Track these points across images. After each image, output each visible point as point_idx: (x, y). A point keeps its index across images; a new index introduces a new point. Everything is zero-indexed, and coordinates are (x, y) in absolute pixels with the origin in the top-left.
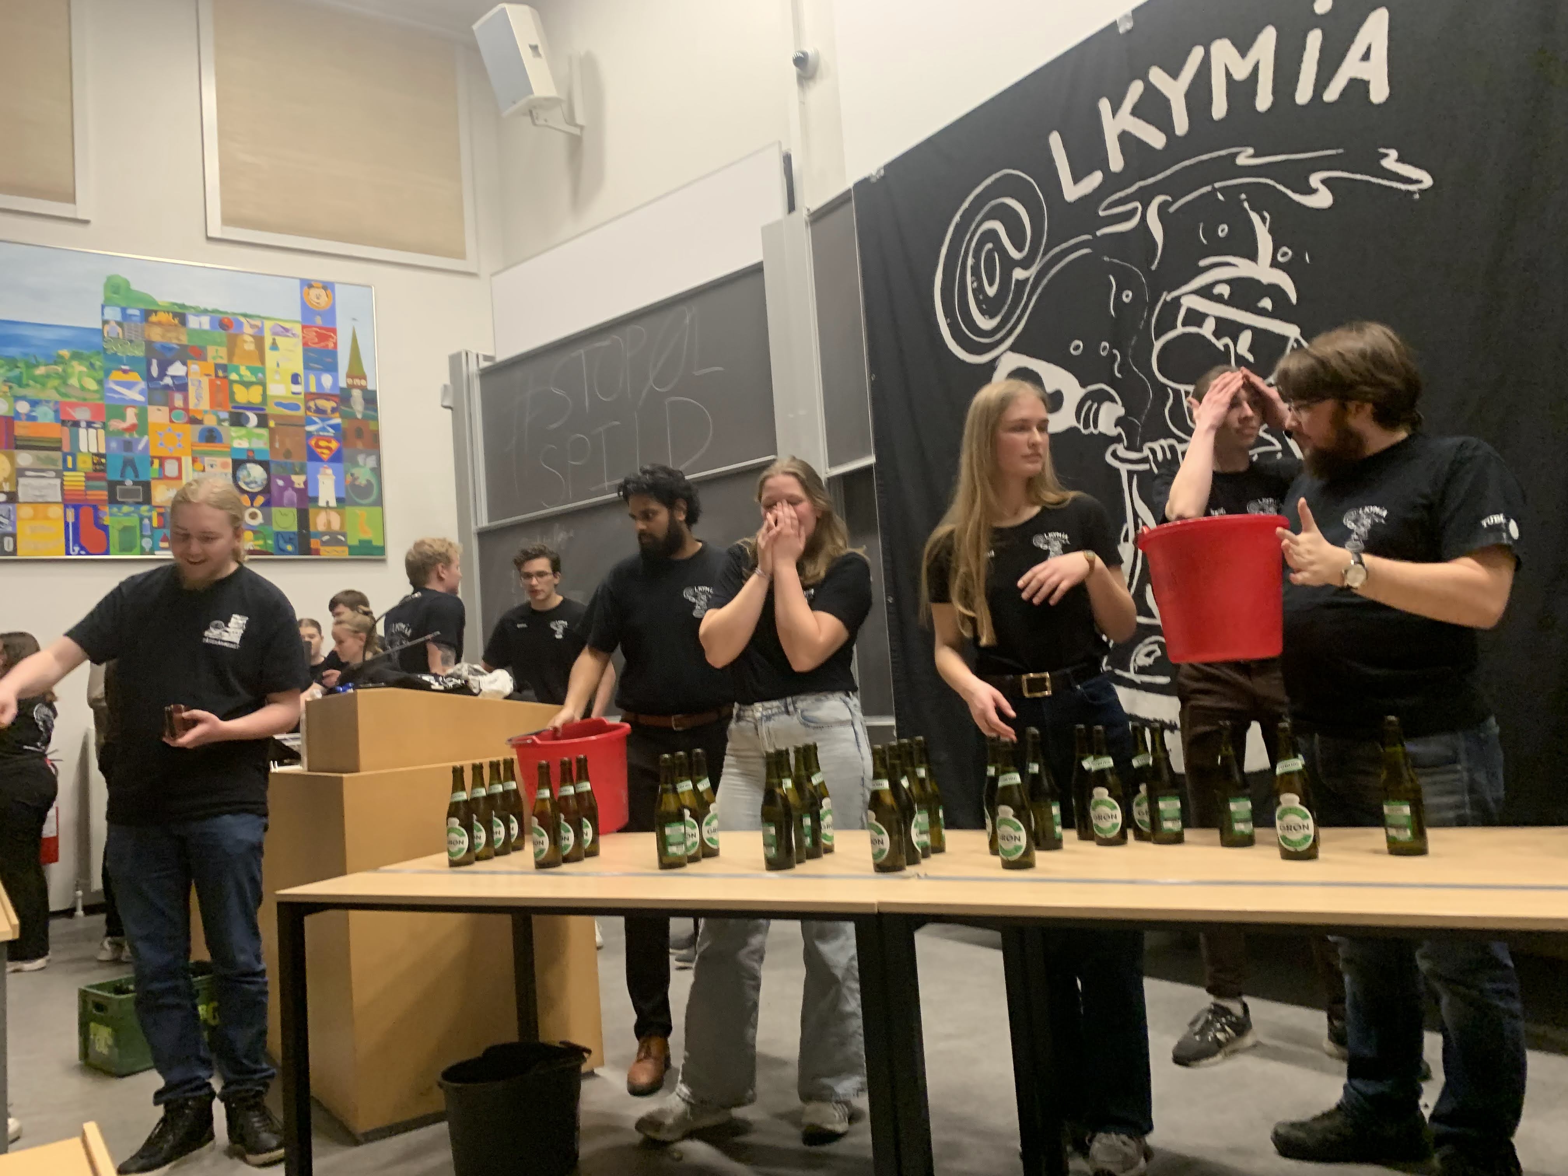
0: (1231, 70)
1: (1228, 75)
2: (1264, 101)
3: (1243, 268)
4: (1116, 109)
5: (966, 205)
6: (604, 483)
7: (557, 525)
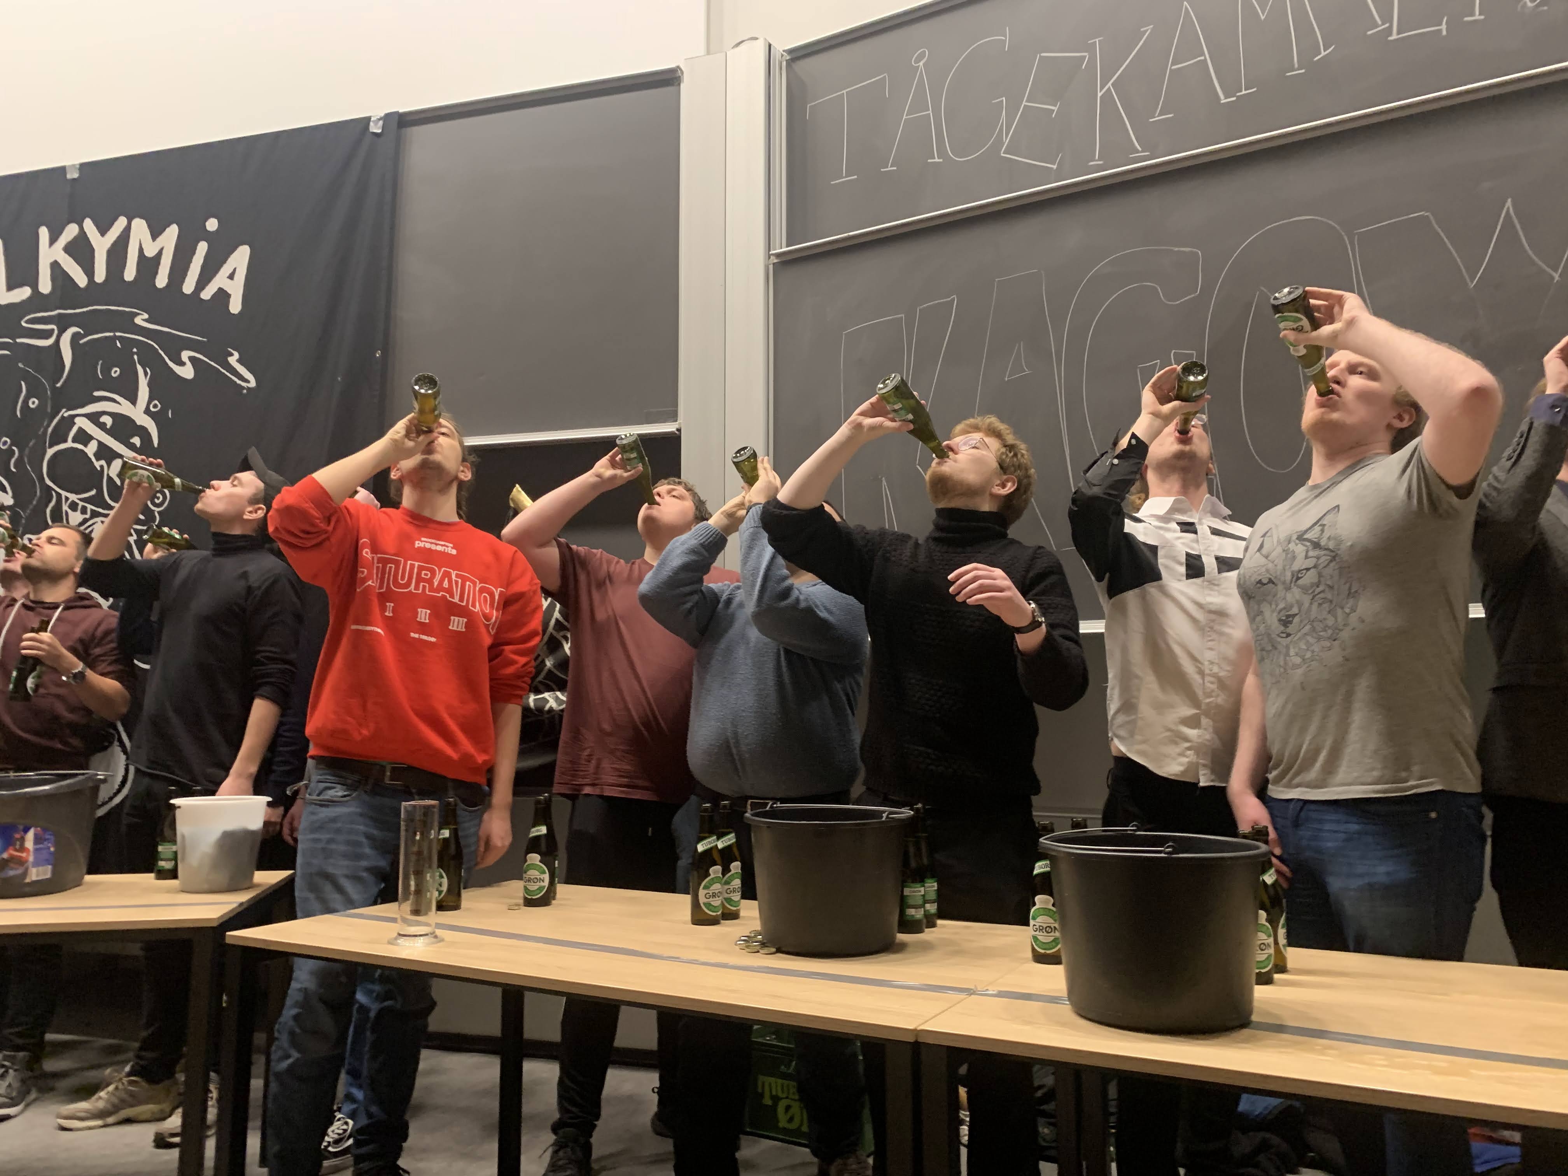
0: (143, 246)
1: (141, 249)
2: (161, 281)
3: (124, 407)
4: (53, 241)
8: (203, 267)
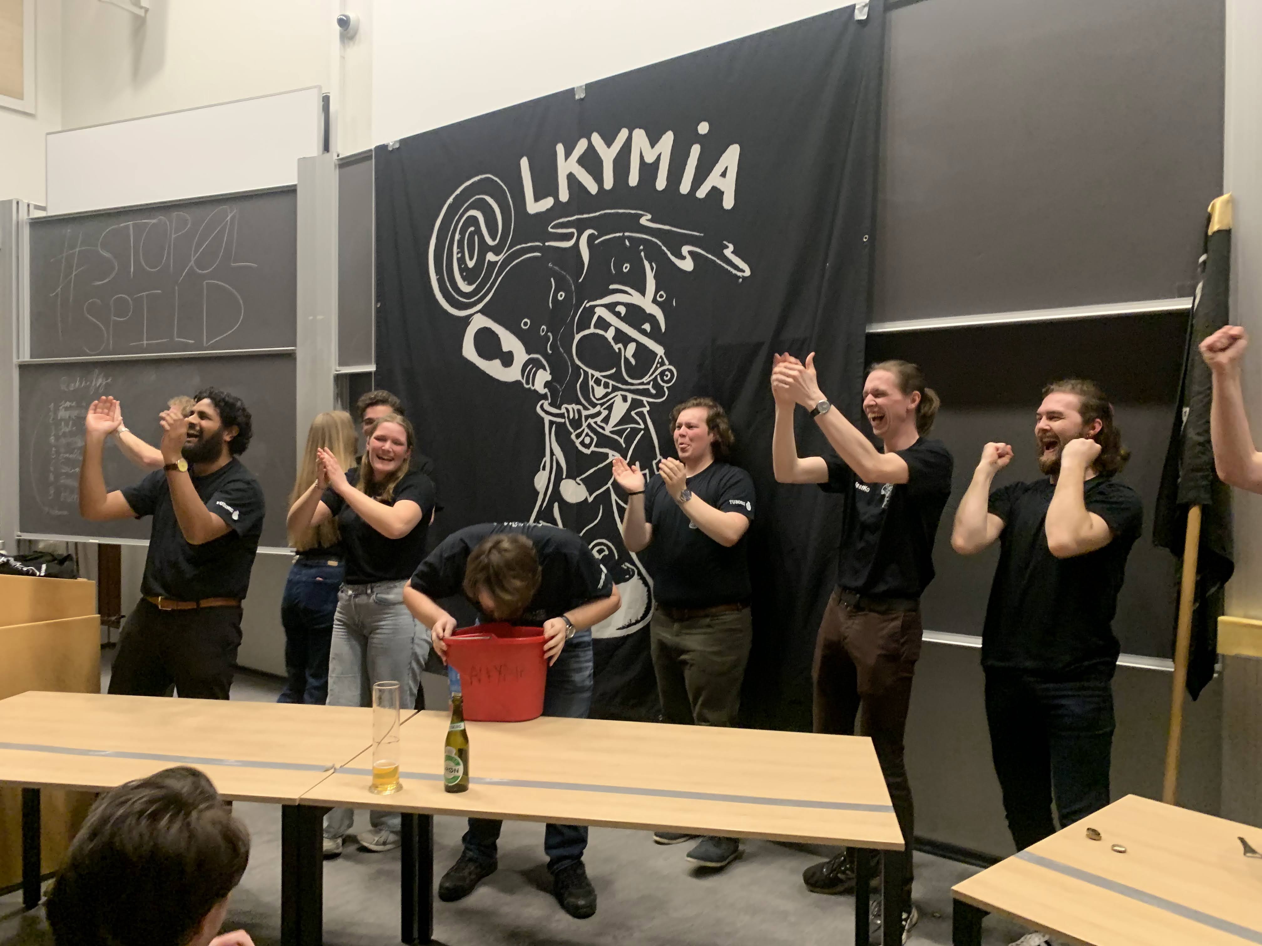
0: (643, 154)
2: (661, 184)
3: (635, 298)
4: (567, 155)
5: (458, 192)
6: (143, 341)
7: (97, 371)
8: (697, 168)
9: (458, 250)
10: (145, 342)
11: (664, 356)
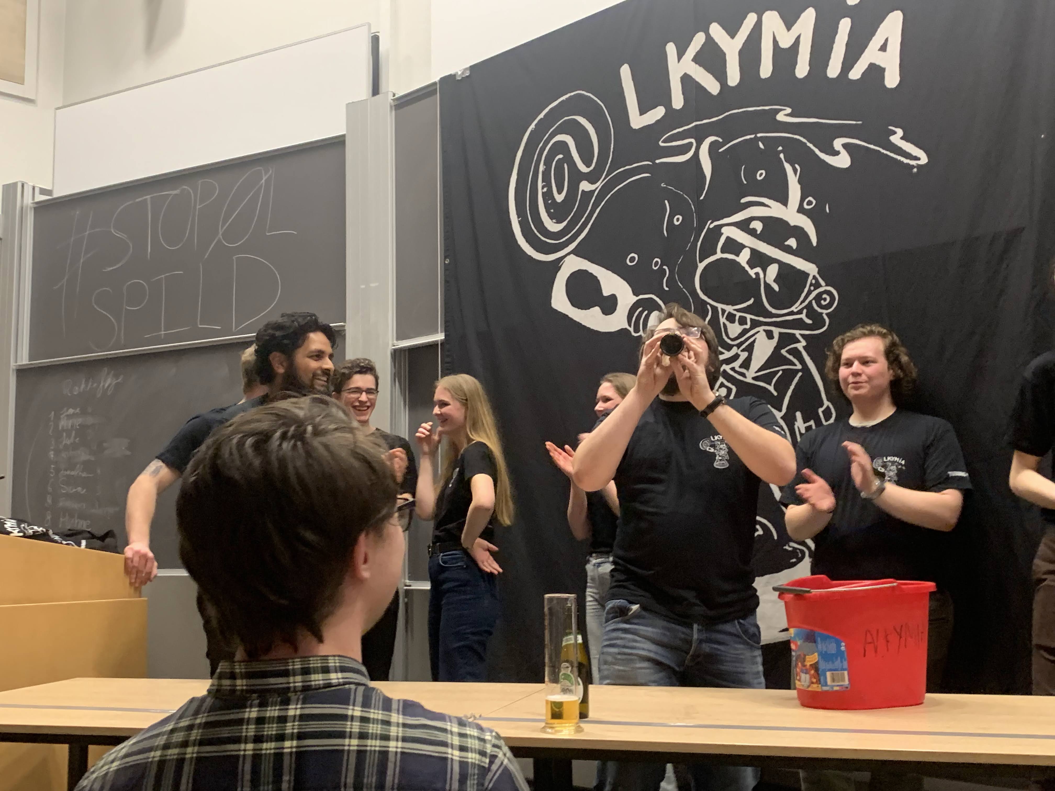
0: (778, 39)
1: (775, 42)
2: (802, 69)
3: (775, 209)
4: (681, 54)
5: (541, 116)
6: (161, 331)
7: (106, 369)
8: (849, 45)
9: (544, 183)
10: (163, 333)
11: (818, 276)
